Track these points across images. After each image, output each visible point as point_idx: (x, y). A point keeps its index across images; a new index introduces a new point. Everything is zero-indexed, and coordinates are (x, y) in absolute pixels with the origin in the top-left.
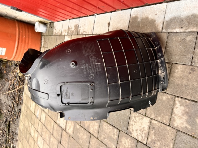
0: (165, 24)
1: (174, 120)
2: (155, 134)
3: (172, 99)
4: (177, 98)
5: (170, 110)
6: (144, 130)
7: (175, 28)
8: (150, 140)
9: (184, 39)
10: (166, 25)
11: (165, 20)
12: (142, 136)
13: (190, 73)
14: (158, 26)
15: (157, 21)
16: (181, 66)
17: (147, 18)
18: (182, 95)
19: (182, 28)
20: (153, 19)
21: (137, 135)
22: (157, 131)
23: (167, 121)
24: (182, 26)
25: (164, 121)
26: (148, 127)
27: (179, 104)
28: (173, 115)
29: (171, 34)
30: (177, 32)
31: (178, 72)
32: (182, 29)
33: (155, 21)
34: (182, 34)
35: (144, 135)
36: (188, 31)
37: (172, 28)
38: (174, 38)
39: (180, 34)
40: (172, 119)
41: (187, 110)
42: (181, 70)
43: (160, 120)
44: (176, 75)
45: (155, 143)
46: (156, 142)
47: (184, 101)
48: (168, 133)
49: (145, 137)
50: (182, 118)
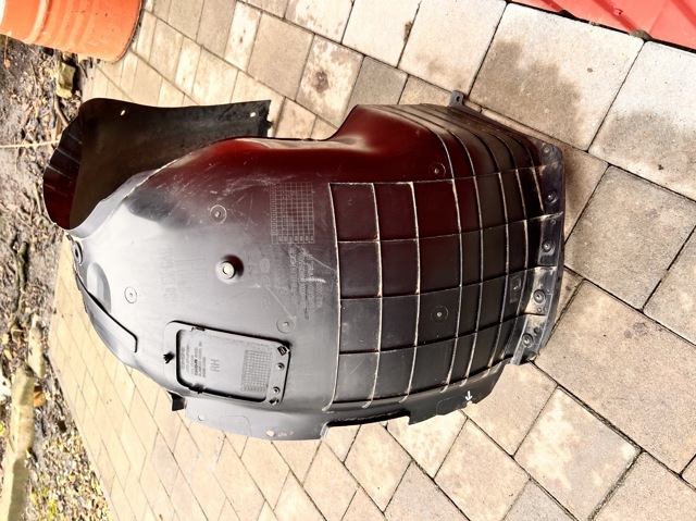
0: (607, 123)
1: (531, 448)
2: (465, 462)
3: (546, 388)
4: (560, 393)
5: (530, 419)
6: (437, 440)
7: (637, 159)
8: (446, 470)
9: (654, 212)
10: (611, 130)
11: (613, 108)
12: (427, 453)
13: (628, 335)
14: (581, 120)
15: (583, 101)
16: (609, 300)
17: (552, 70)
18: (580, 391)
19: (661, 168)
20: (571, 86)
21: (414, 445)
22: (473, 457)
23: (510, 444)
24: (664, 163)
25: (502, 441)
26: (451, 435)
27: (561, 413)
28: (533, 435)
29: (615, 172)
30: (637, 177)
31: (592, 315)
32: (659, 172)
33: (576, 96)
34: (653, 190)
35: (433, 453)
36: (676, 187)
37: (627, 154)
38: (620, 194)
39: (645, 187)
40: (525, 445)
41: (577, 439)
42: (605, 313)
43: (493, 432)
44: (582, 321)
45: (458, 485)
46: (462, 483)
47: (579, 409)
48: (504, 475)
49: (435, 458)
50: (555, 452)
